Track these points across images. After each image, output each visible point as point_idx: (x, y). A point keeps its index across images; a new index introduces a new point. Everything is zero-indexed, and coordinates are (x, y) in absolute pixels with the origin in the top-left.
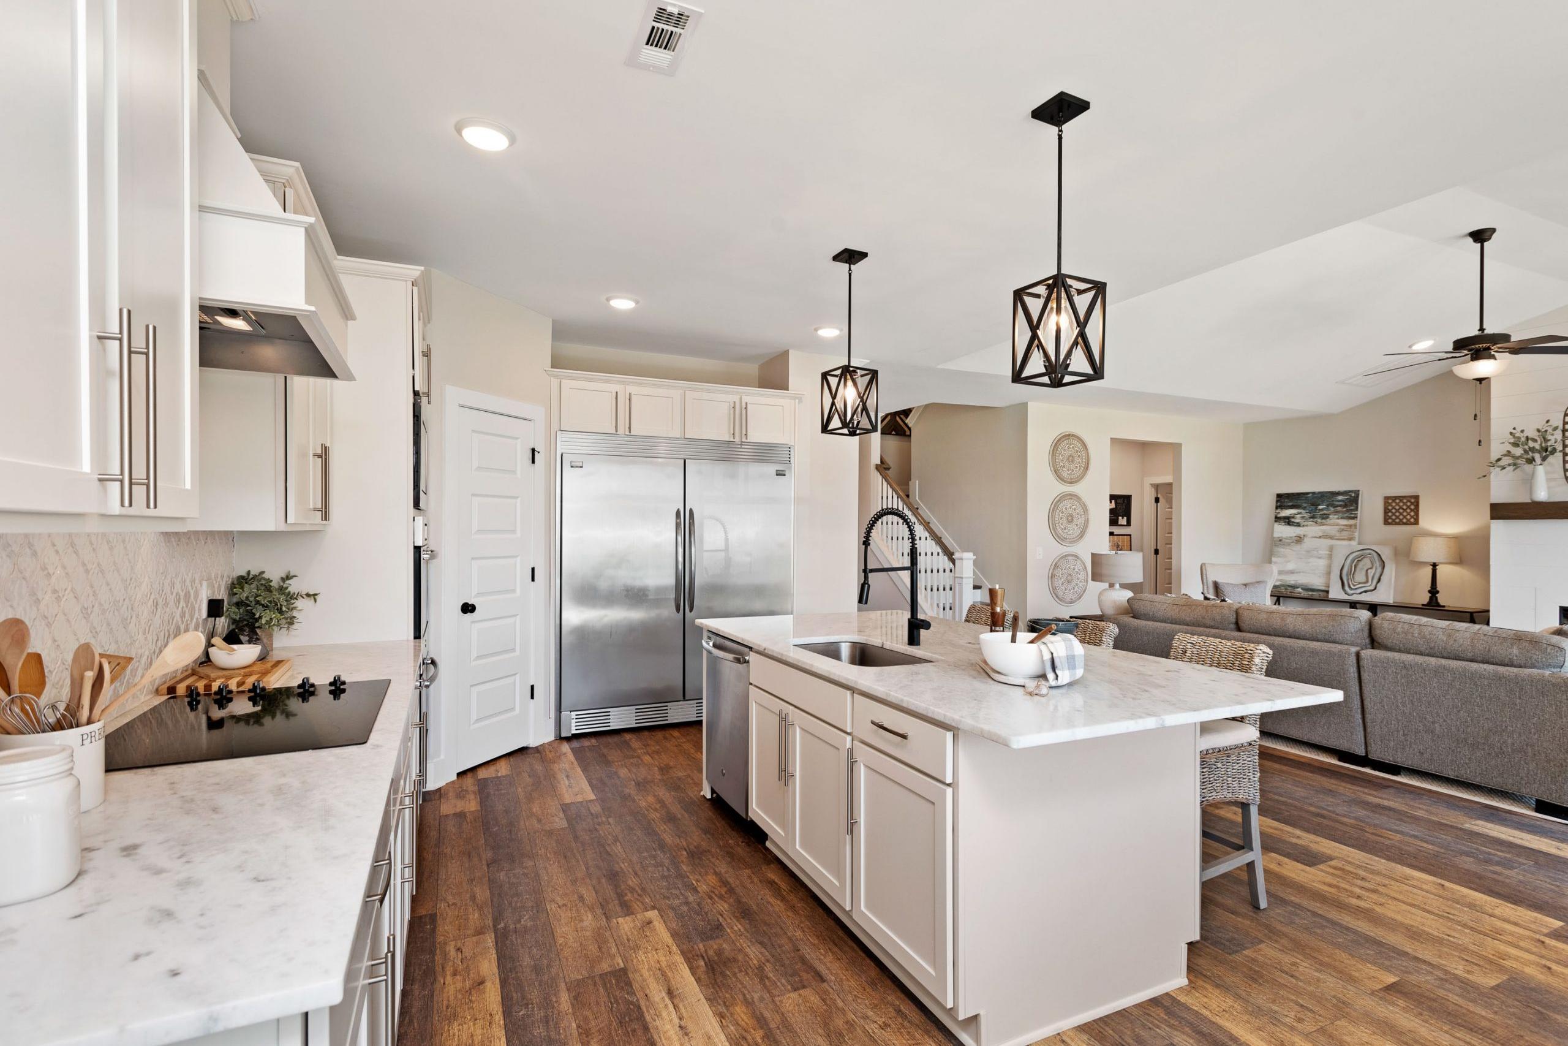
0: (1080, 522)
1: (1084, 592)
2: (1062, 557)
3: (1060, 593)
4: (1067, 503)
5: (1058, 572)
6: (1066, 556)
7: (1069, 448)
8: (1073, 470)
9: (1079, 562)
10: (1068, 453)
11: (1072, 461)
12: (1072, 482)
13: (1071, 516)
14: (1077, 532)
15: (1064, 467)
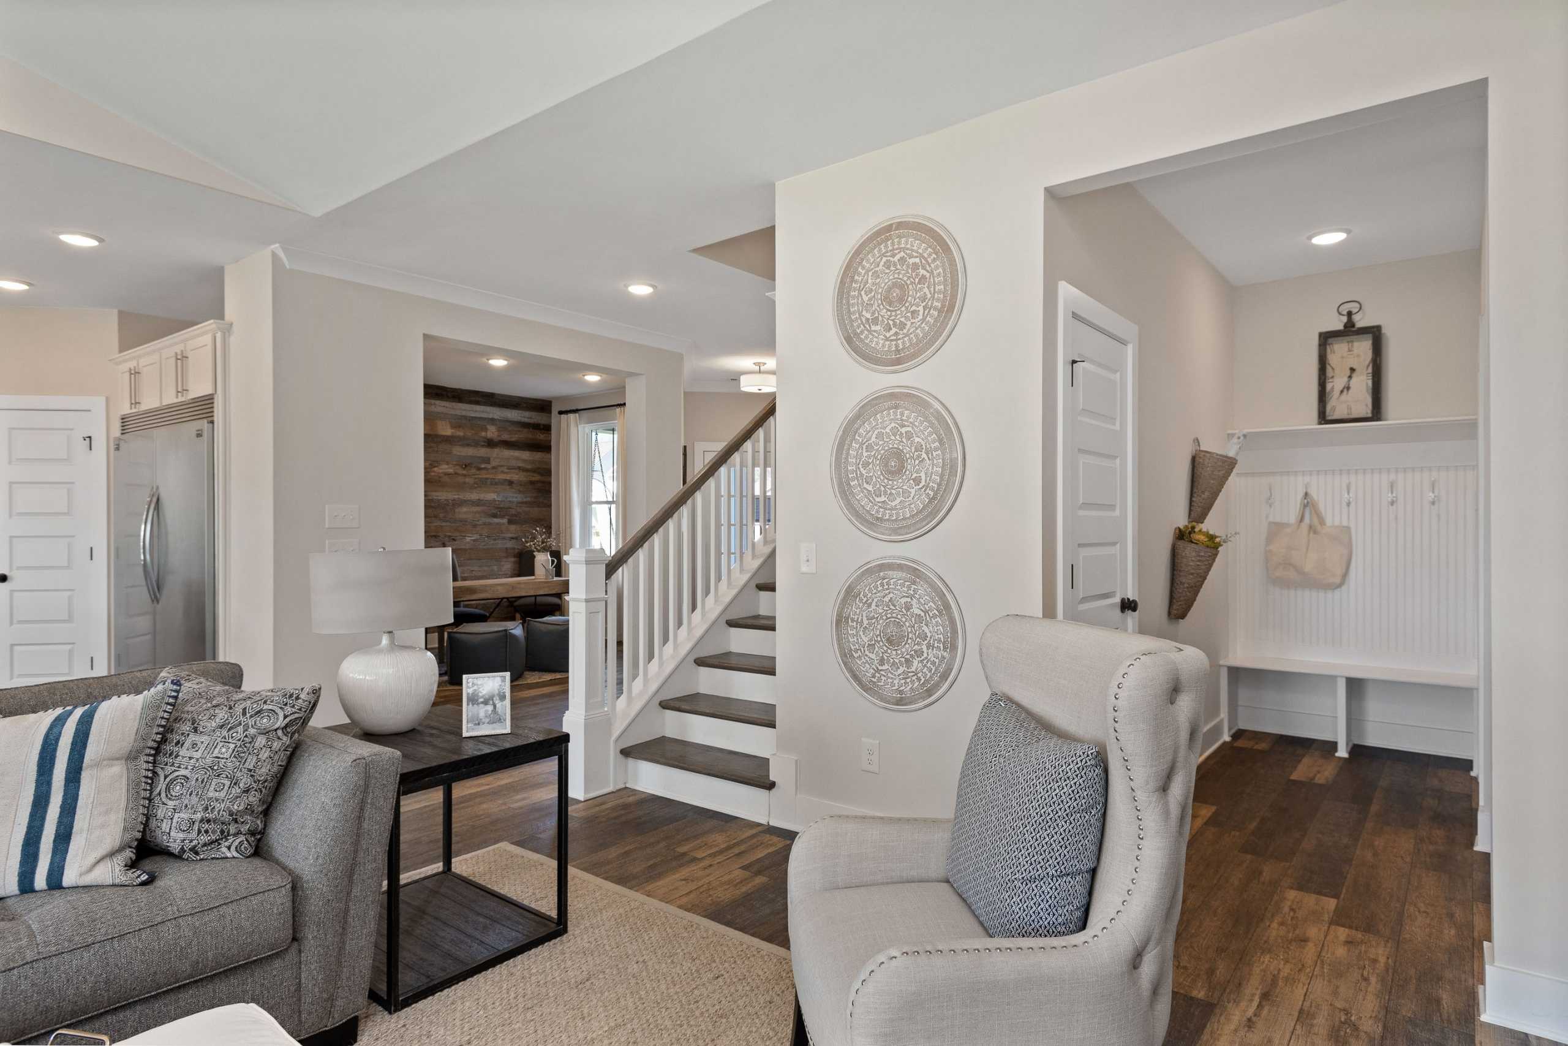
0: (930, 470)
1: (944, 676)
2: (869, 572)
3: (866, 671)
4: (886, 421)
5: (854, 610)
6: (882, 567)
7: (888, 265)
8: (902, 326)
9: (922, 589)
10: (886, 280)
11: (902, 300)
12: (897, 360)
13: (898, 454)
14: (918, 499)
15: (875, 321)
